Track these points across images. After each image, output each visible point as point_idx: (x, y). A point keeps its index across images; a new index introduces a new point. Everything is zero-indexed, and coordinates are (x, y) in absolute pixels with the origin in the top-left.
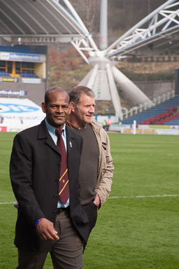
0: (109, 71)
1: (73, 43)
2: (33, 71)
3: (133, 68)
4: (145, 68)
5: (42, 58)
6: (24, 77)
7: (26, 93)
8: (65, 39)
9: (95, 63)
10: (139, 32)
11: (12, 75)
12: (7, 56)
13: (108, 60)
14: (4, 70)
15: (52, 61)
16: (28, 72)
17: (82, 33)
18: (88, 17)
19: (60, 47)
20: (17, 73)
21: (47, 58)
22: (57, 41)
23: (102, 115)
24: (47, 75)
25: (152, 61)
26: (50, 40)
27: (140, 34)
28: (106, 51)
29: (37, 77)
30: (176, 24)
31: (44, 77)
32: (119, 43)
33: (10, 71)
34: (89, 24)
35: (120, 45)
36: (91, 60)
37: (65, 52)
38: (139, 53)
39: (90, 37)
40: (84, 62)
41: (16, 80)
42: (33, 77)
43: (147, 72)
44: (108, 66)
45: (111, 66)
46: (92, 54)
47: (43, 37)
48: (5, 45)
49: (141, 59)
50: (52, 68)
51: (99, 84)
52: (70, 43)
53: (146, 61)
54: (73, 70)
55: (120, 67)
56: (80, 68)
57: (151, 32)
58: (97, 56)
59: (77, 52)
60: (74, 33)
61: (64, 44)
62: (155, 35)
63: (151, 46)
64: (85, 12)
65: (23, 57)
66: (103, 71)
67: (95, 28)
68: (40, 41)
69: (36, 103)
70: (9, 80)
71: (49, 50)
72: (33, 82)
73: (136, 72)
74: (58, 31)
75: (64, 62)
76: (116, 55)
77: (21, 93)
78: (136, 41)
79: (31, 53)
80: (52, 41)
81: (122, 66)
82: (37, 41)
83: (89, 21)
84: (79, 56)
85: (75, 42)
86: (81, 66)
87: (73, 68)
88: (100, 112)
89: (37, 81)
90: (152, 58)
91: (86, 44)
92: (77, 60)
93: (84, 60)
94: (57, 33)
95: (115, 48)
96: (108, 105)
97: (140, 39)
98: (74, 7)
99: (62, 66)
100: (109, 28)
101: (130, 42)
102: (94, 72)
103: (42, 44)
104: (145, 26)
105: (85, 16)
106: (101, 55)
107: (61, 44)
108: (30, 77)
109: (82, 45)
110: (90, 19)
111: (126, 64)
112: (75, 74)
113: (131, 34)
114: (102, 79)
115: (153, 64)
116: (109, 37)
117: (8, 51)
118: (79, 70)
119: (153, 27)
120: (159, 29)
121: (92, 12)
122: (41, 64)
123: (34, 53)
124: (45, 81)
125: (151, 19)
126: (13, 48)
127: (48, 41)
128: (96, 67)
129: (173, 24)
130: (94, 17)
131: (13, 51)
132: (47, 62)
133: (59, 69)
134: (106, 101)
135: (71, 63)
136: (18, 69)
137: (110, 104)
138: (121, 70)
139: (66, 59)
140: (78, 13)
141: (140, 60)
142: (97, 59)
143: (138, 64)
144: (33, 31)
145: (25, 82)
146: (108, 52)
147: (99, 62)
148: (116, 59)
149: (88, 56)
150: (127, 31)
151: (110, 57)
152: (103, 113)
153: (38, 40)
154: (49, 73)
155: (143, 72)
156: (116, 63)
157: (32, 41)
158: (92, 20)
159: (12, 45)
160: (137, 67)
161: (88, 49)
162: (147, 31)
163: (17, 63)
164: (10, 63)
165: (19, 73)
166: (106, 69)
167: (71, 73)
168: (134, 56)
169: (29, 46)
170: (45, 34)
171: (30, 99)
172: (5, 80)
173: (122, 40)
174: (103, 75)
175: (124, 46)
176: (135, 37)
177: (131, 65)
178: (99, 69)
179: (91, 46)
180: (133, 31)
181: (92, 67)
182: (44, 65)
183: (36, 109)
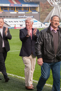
5: (38, 6)
6: (33, 12)
7: (33, 17)
9: (54, 6)
11: (29, 11)
12: (27, 6)
13: (58, 5)
14: (27, 10)
15: (41, 6)
16: (34, 10)
19: (43, 2)
20: (30, 11)
21: (39, 6)
24: (40, 11)
29: (37, 11)
31: (39, 11)
33: (28, 10)
36: (53, 5)
37: (45, 3)
40: (51, 6)
41: (30, 13)
42: (35, 12)
44: (59, 7)
45: (60, 7)
46: (53, 3)
48: (27, 2)
50: (41, 9)
51: (56, 13)
54: (48, 9)
56: (50, 8)
58: (55, 4)
59: (49, 3)
65: (32, 5)
66: (57, 9)
69: (37, 20)
70: (28, 13)
71: (40, 3)
75: (45, 6)
77: (32, 17)
84: (49, 4)
86: (50, 7)
89: (37, 13)
92: (49, 6)
93: (51, 5)
95: (60, 1)
102: (54, 9)
103: (38, 1)
106: (56, 3)
108: (34, 12)
109: (50, 1)
112: (48, 10)
114: (57, 11)
117: (27, 4)
118: (49, 9)
123: (35, 4)
124: (39, 12)
126: (29, 3)
128: (55, 7)
131: (29, 4)
132: (39, 7)
133: (43, 9)
135: (47, 7)
136: (31, 9)
139: (45, 5)
142: (55, 5)
145: (33, 13)
146: (58, 3)
147: (56, 6)
149: (52, 4)
151: (59, 4)
157: (35, 0)
159: (29, 2)
161: (52, 2)
163: (31, 7)
164: (28, 7)
165: (31, 11)
166: (58, 8)
167: (47, 10)
169: (34, 2)
171: (35, 18)
172: (27, 13)
174: (57, 10)
178: (56, 8)
181: (53, 8)
182: (39, 8)
183: (37, 21)
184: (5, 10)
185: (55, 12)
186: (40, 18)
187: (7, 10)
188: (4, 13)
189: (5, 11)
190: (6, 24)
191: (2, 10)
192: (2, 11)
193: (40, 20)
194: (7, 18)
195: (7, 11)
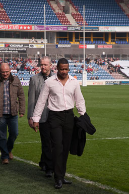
184: (120, 40)
187: (125, 40)
188: (118, 47)
189: (120, 44)
190: (122, 73)
191: (113, 41)
192: (114, 43)
194: (124, 60)
195: (124, 42)
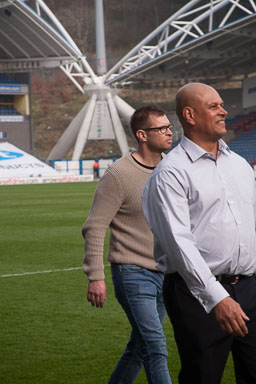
0: (110, 101)
1: (62, 67)
2: (12, 106)
3: (141, 96)
4: (156, 97)
5: (24, 89)
6: (1, 113)
7: (5, 135)
8: (52, 63)
9: (92, 92)
10: (147, 50)
13: (108, 88)
15: (36, 92)
16: (7, 107)
17: (74, 55)
18: (79, 34)
19: (46, 74)
21: (30, 90)
22: (41, 66)
23: (105, 158)
24: (31, 110)
25: (165, 87)
26: (33, 65)
27: (147, 53)
28: (105, 76)
29: (18, 114)
30: (193, 38)
31: (28, 113)
32: (121, 65)
34: (81, 42)
35: (123, 68)
36: (87, 89)
37: (52, 79)
38: (148, 77)
39: (84, 59)
40: (78, 92)
42: (12, 114)
43: (159, 101)
44: (109, 95)
45: (113, 96)
46: (87, 81)
47: (22, 62)
49: (150, 84)
50: (37, 102)
51: (99, 119)
52: (58, 68)
53: (157, 87)
54: (64, 102)
55: (123, 95)
56: (73, 100)
57: (162, 50)
58: (94, 83)
59: (68, 79)
60: (62, 55)
61: (51, 69)
62: (166, 53)
63: (162, 67)
64: (75, 27)
66: (103, 103)
67: (89, 48)
68: (20, 67)
69: (19, 148)
71: (32, 79)
72: (13, 121)
73: (145, 101)
74: (42, 53)
75: (53, 93)
76: (119, 80)
78: (143, 62)
79: (9, 83)
80: (36, 66)
81: (127, 94)
82: (15, 68)
83: (82, 38)
84: (71, 83)
85: (65, 67)
86: (75, 97)
87: (65, 100)
88: (102, 154)
89: (19, 119)
90: (164, 82)
91: (79, 68)
92: (69, 90)
93: (77, 89)
94: (41, 56)
95: (117, 72)
96: (112, 145)
97: (148, 58)
98: (61, 21)
99: (50, 98)
100: (107, 46)
101: (135, 64)
102: (92, 103)
103: (22, 71)
104: (154, 42)
105: (76, 33)
106: (99, 81)
107: (48, 69)
108: (9, 114)
109: (74, 70)
110: (83, 36)
111: (131, 92)
112: (67, 107)
113: (136, 53)
114: (102, 112)
115: (167, 90)
116: (108, 58)
118: (71, 102)
119: (163, 43)
120: (171, 45)
121: (84, 27)
122: (23, 96)
123: (12, 82)
124: (29, 118)
125: (160, 34)
127: (30, 66)
128: (94, 97)
129: (189, 38)
130: (87, 33)
132: (30, 94)
133: (45, 101)
134: (108, 140)
135: (62, 94)
137: (114, 143)
138: (126, 99)
139: (55, 89)
140: (66, 29)
141: (149, 87)
142: (94, 88)
143: (148, 91)
144: (10, 54)
145: (3, 121)
146: (107, 78)
147: (98, 91)
148: (119, 87)
149: (83, 84)
150: (130, 50)
151: (111, 84)
152: (106, 155)
153: (17, 65)
154: (33, 107)
155: (154, 101)
156: (118, 90)
157: (10, 68)
158: (85, 38)
160: (147, 95)
161: (82, 74)
162: (156, 48)
166: (106, 100)
167: (62, 106)
168: (141, 80)
169: (5, 74)
170: (25, 57)
171: (11, 143)
173: (126, 61)
174: (104, 108)
175: (129, 68)
176: (142, 57)
177: (138, 92)
178: (97, 100)
179: (85, 71)
180: (139, 49)
181: (89, 98)
182: (27, 98)
183: (19, 155)
185: (96, 116)
186: (34, 140)
193: (35, 149)
